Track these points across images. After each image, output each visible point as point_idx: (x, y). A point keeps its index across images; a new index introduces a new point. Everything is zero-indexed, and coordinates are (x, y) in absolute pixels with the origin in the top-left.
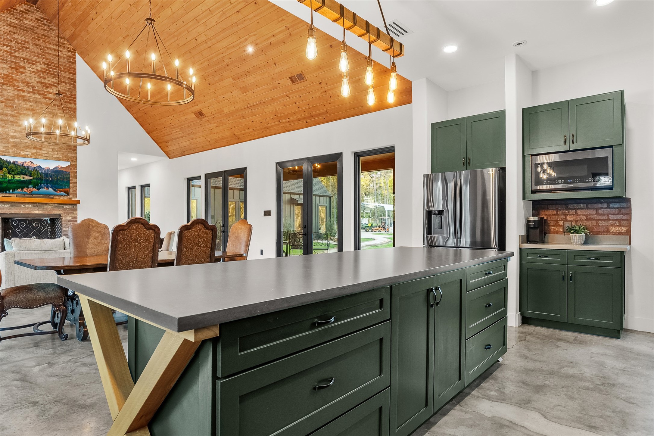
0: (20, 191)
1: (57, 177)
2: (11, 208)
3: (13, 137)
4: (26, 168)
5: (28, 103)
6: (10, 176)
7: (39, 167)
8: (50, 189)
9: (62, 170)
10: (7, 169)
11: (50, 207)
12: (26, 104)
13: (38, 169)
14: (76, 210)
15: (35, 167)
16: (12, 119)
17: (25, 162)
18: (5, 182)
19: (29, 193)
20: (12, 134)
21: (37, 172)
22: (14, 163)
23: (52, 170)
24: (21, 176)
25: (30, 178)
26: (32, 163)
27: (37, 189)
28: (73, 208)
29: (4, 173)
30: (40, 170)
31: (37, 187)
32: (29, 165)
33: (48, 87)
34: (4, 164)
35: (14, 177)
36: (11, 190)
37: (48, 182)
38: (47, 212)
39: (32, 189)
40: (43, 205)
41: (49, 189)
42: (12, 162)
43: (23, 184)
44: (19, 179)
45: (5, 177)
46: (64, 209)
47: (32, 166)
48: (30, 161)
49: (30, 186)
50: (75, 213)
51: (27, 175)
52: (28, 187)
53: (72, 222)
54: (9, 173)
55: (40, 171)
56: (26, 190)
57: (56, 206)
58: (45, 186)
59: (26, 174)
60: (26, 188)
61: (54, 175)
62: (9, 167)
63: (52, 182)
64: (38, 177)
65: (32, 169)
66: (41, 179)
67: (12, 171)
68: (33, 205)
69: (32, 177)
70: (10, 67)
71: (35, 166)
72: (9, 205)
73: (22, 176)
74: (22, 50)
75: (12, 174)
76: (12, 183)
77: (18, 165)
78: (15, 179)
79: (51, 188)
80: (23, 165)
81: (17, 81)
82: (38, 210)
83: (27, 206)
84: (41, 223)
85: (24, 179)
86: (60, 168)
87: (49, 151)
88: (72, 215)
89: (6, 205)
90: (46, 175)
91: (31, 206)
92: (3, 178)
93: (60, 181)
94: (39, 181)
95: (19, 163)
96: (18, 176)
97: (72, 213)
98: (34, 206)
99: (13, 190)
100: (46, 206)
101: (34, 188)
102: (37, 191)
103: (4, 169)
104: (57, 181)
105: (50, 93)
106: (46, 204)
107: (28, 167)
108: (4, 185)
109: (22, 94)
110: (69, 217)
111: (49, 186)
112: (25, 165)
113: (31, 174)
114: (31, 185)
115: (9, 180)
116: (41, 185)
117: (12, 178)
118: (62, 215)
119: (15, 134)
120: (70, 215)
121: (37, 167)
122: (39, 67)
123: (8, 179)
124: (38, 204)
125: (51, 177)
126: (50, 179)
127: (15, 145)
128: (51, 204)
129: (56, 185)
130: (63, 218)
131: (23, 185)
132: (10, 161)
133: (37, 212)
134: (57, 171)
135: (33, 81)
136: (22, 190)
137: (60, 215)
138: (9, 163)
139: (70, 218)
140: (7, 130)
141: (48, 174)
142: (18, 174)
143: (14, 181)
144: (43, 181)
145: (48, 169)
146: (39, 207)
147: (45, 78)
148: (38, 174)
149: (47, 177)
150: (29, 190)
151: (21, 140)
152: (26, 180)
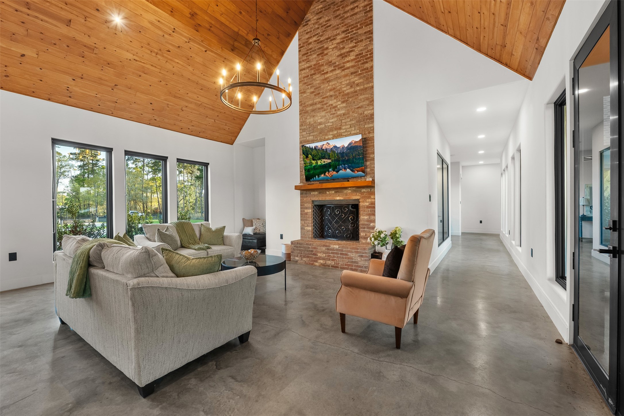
0: (323, 176)
1: (353, 155)
2: (319, 195)
3: (320, 124)
4: (325, 151)
5: (331, 84)
6: (314, 162)
7: (335, 147)
8: (348, 170)
9: (356, 145)
10: (312, 156)
11: (349, 191)
12: (329, 85)
13: (334, 150)
14: (374, 194)
15: (331, 149)
16: (319, 106)
17: (324, 145)
18: (311, 169)
19: (331, 177)
20: (319, 121)
21: (334, 154)
22: (315, 148)
23: (346, 147)
24: (321, 160)
25: (329, 161)
26: (329, 144)
27: (336, 172)
28: (371, 191)
29: (310, 160)
30: (336, 150)
31: (336, 170)
32: (327, 147)
33: (346, 56)
34: (308, 151)
35: (317, 163)
36: (317, 176)
37: (345, 163)
38: (347, 197)
39: (333, 172)
40: (343, 190)
41: (346, 170)
42: (313, 147)
43: (325, 168)
44: (321, 164)
45: (311, 164)
46: (362, 193)
47: (329, 148)
48: (327, 143)
49: (330, 170)
50: (372, 197)
51: (326, 159)
52: (329, 171)
53: (370, 209)
54: (314, 160)
55: (336, 152)
56: (328, 175)
57: (355, 191)
58: (343, 167)
59: (326, 157)
60: (327, 172)
61: (349, 154)
62: (313, 153)
63: (348, 162)
64: (335, 158)
65: (329, 151)
66: (338, 160)
67: (315, 157)
68: (336, 190)
69: (330, 159)
70: (318, 55)
71: (332, 147)
72: (318, 192)
73: (323, 160)
74: (326, 30)
75: (316, 160)
76: (317, 169)
77: (319, 150)
78: (318, 164)
79: (348, 168)
80: (322, 148)
81: (322, 65)
82: (339, 196)
83: (331, 192)
84: (342, 210)
85: (325, 163)
86: (353, 143)
87: (347, 128)
88: (370, 200)
89: (316, 193)
90: (342, 154)
91: (333, 192)
92: (310, 165)
93: (356, 159)
94: (337, 163)
95: (319, 147)
96: (320, 161)
97: (369, 198)
98: (336, 192)
99: (319, 177)
100: (345, 191)
101: (334, 171)
102: (336, 174)
103: (310, 156)
104: (353, 159)
105: (348, 61)
106: (346, 188)
107: (326, 149)
108: (312, 172)
109: (326, 76)
110: (367, 202)
111: (346, 166)
112: (323, 148)
113: (329, 156)
114: (331, 168)
115: (314, 167)
116: (339, 167)
117: (315, 164)
118: (360, 200)
119: (321, 120)
120: (368, 200)
121: (333, 147)
122: (339, 39)
123: (313, 165)
124: (339, 190)
125: (347, 156)
126: (346, 158)
127: (321, 131)
128: (350, 188)
129: (353, 165)
130: (361, 204)
131: (325, 170)
132: (312, 147)
133: (338, 198)
134: (352, 148)
135: (334, 58)
136: (325, 175)
137: (358, 200)
138: (312, 149)
139: (368, 204)
140: (316, 118)
141: (343, 153)
142: (320, 159)
143: (317, 167)
144: (341, 162)
145: (343, 147)
146: (340, 193)
147: (344, 48)
148: (335, 155)
149: (343, 156)
150: (330, 174)
151: (326, 125)
152: (327, 164)
